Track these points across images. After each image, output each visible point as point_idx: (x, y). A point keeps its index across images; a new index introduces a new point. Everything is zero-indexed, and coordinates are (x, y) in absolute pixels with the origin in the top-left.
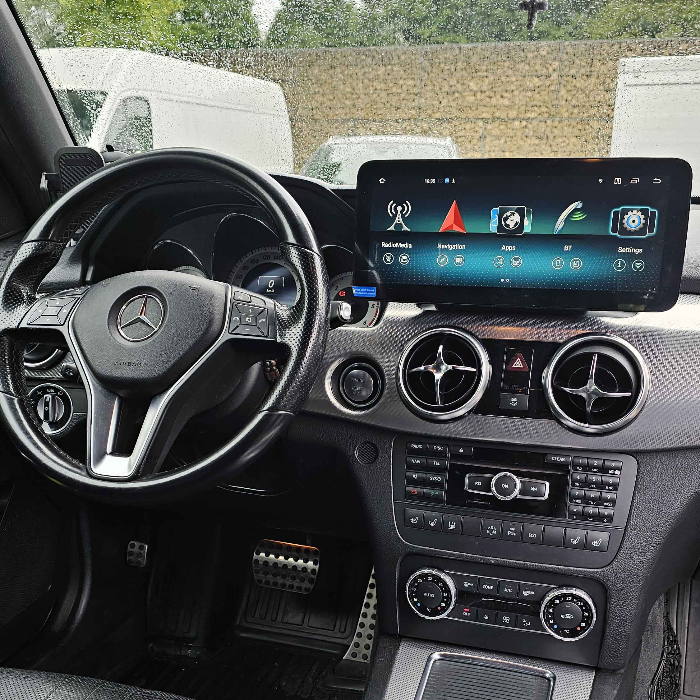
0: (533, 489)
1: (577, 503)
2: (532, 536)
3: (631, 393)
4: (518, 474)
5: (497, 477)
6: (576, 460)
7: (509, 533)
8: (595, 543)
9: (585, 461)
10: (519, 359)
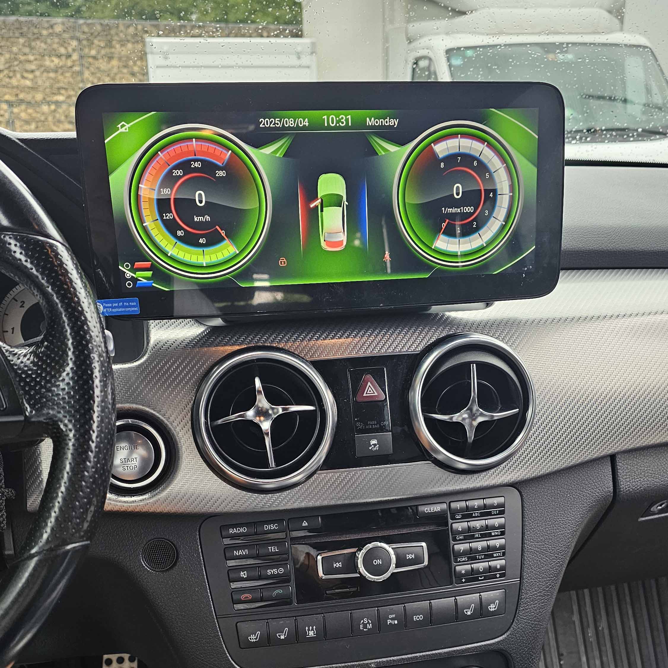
0: (409, 557)
1: (464, 561)
2: (418, 618)
3: (518, 410)
4: (388, 540)
5: (364, 551)
6: (453, 505)
7: (389, 622)
8: (491, 607)
9: (463, 504)
10: (369, 384)
